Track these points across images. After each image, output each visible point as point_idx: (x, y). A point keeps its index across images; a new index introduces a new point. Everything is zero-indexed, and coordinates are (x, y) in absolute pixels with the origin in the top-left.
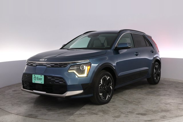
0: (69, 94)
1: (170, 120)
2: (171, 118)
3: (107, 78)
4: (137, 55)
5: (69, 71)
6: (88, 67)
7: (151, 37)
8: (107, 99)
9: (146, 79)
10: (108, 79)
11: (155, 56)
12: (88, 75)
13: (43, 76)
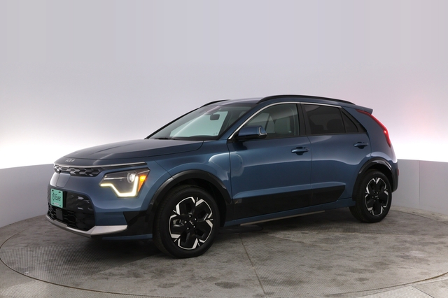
0: (98, 230)
1: (381, 295)
2: (384, 290)
3: (196, 202)
4: (299, 153)
5: (102, 185)
6: (139, 177)
7: (368, 112)
8: (194, 247)
9: (348, 209)
10: (198, 204)
11: (368, 156)
12: (139, 193)
13: (62, 192)
